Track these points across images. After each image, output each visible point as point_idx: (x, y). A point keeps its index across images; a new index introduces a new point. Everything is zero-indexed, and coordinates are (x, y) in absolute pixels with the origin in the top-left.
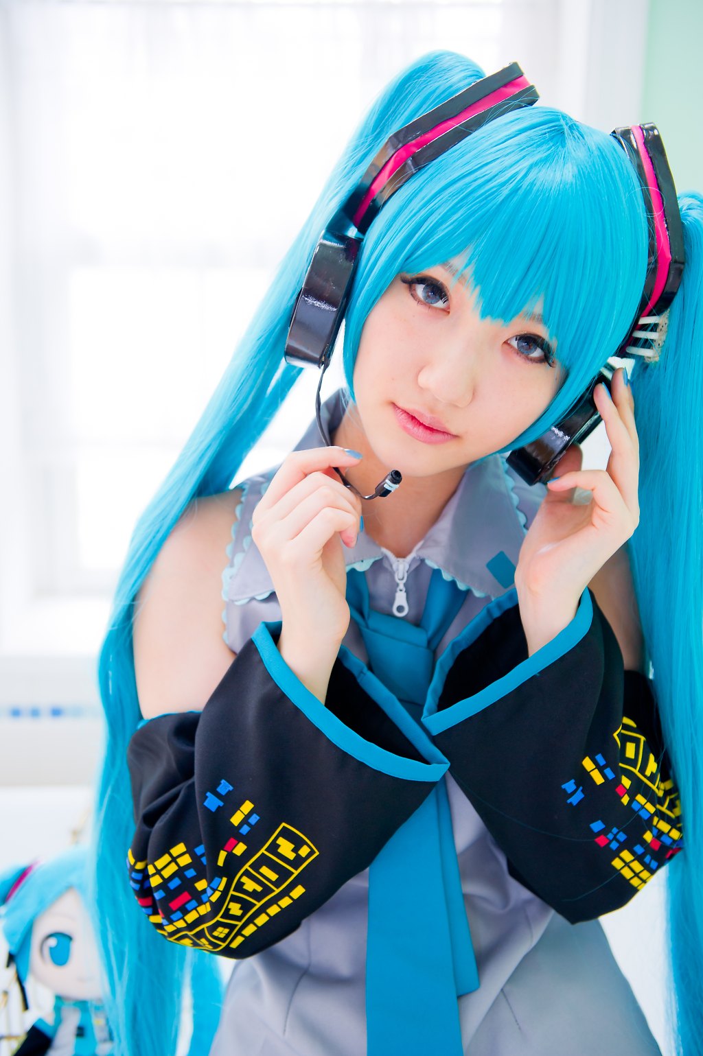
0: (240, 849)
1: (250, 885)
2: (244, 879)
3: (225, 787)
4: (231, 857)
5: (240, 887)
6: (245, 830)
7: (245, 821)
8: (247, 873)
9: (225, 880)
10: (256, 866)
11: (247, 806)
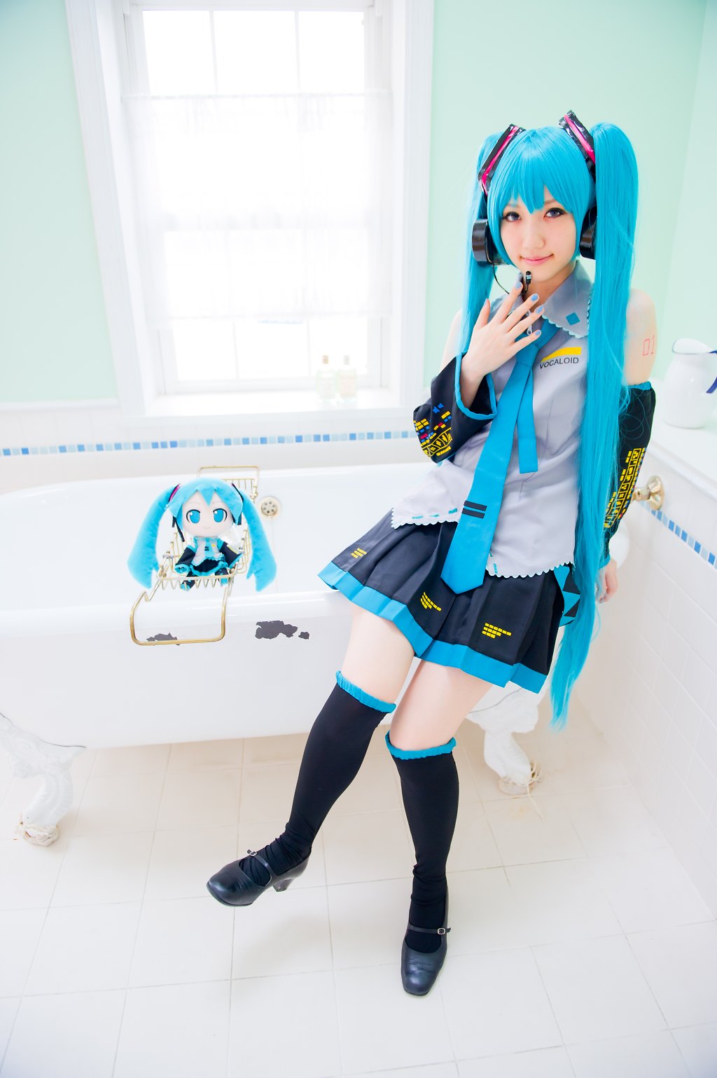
0: (443, 426)
1: (444, 438)
2: (443, 436)
3: (441, 406)
4: (440, 428)
5: (441, 437)
6: (446, 420)
7: (447, 418)
8: (444, 434)
9: (435, 434)
10: (447, 433)
11: (448, 413)
